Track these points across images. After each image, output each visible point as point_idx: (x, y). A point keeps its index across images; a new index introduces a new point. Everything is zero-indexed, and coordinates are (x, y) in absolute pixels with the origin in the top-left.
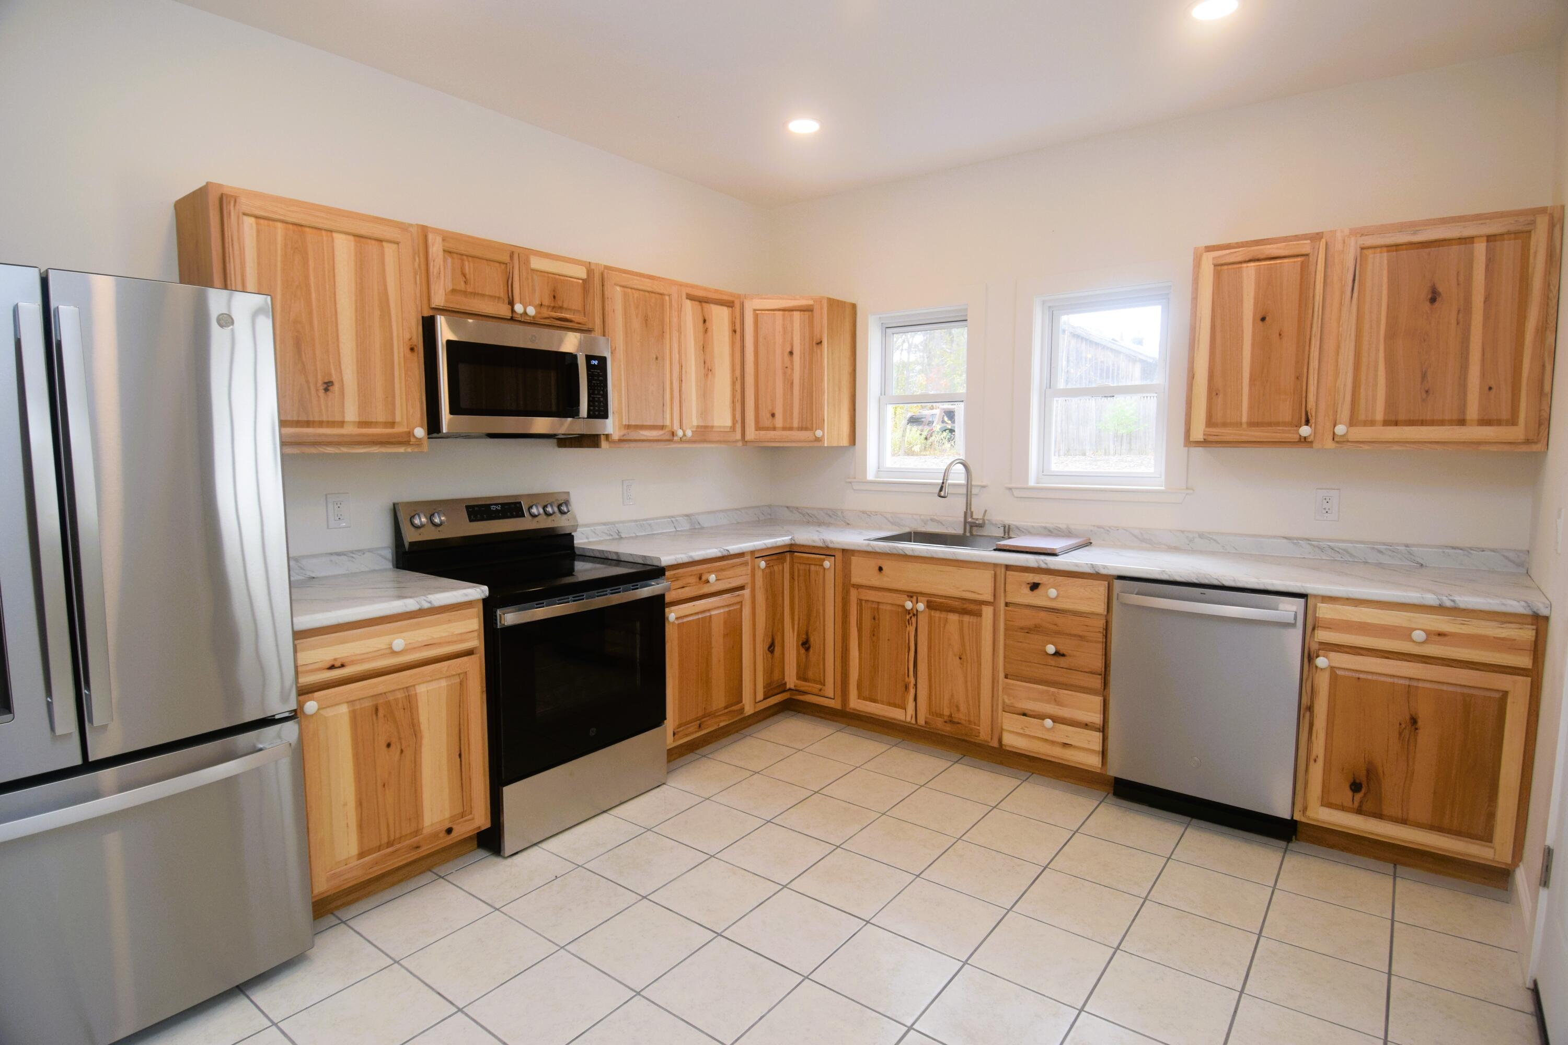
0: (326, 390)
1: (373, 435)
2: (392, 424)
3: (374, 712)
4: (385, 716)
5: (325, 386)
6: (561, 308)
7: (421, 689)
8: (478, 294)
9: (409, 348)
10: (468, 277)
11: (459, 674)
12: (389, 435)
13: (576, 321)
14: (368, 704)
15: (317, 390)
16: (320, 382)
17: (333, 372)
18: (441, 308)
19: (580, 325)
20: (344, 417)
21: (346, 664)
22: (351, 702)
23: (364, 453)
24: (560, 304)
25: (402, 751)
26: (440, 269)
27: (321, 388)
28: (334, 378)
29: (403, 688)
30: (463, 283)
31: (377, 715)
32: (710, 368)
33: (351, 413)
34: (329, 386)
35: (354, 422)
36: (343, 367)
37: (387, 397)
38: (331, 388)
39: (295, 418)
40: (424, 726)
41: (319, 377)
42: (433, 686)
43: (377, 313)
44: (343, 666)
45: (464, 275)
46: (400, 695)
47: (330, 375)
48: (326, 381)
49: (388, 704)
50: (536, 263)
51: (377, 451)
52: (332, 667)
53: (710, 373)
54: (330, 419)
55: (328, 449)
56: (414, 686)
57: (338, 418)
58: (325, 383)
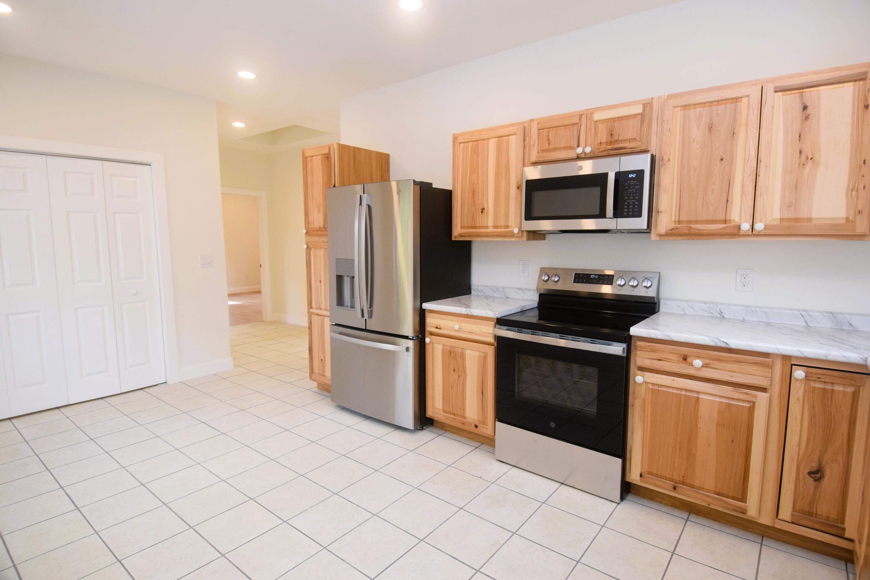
0: (482, 212)
1: (498, 232)
2: (507, 227)
3: (450, 354)
4: (453, 357)
5: (482, 210)
6: (618, 141)
7: (468, 352)
8: (557, 148)
9: (517, 186)
10: (551, 140)
11: (485, 353)
12: (506, 232)
13: (629, 147)
14: (448, 348)
15: (479, 213)
16: (480, 209)
17: (485, 205)
18: (535, 162)
19: (633, 150)
20: (488, 224)
21: (441, 328)
22: (444, 345)
23: (497, 241)
24: (616, 138)
25: (459, 376)
26: (535, 140)
27: (480, 211)
28: (485, 207)
29: (462, 348)
30: (547, 145)
31: (451, 355)
32: (810, 157)
33: (490, 223)
34: (483, 210)
35: (492, 226)
36: (489, 201)
37: (506, 213)
38: (484, 211)
39: (471, 225)
40: (468, 370)
41: (480, 207)
42: (473, 353)
43: (504, 172)
44: (440, 329)
45: (549, 140)
46: (459, 350)
47: (484, 205)
48: (482, 208)
49: (455, 351)
50: (598, 116)
51: (502, 240)
52: (437, 328)
53: (810, 162)
54: (483, 225)
55: (484, 238)
56: (466, 349)
57: (485, 225)
58: (482, 209)
